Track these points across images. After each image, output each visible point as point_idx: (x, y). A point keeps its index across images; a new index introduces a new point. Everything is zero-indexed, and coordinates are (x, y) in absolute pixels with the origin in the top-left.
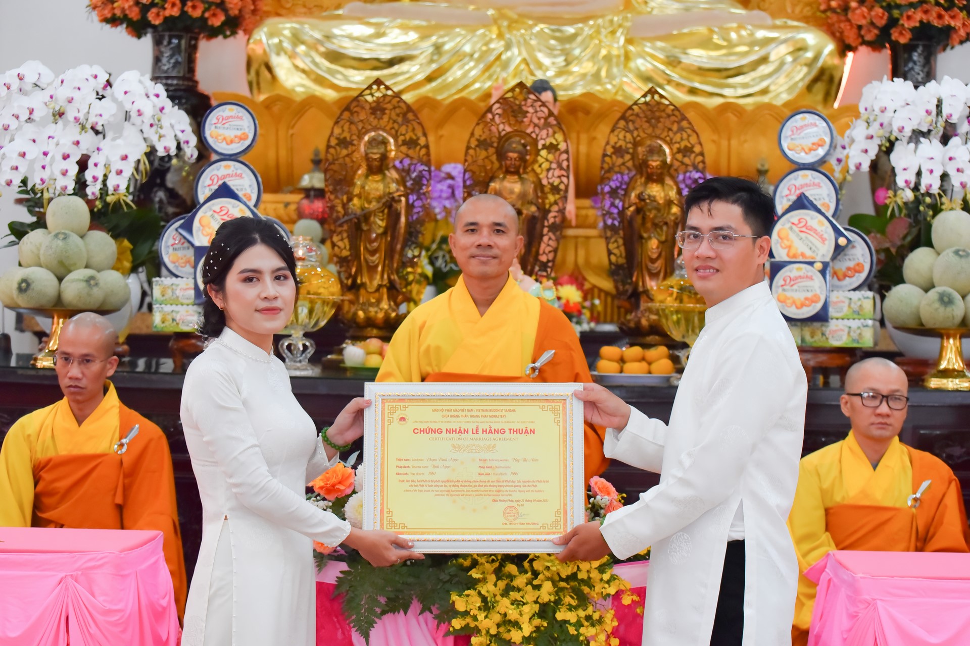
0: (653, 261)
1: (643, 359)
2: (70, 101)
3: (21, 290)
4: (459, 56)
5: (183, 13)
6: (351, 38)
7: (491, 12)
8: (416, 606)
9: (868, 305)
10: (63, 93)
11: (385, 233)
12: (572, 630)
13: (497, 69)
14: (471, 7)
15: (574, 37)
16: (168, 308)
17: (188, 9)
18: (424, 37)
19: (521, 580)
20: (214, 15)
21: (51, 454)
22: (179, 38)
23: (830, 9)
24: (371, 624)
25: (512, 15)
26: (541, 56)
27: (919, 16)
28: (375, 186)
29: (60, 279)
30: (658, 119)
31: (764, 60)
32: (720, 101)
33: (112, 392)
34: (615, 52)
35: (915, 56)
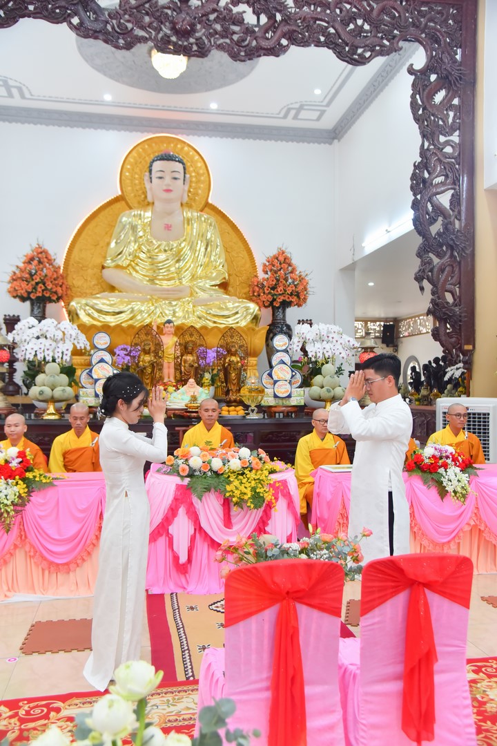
0: (234, 380)
1: (235, 410)
2: (47, 331)
3: (40, 394)
4: (141, 312)
5: (43, 295)
6: (104, 304)
7: (148, 297)
8: (213, 490)
9: (302, 392)
10: (45, 329)
11: (151, 373)
12: (261, 495)
13: (152, 315)
14: (141, 295)
15: (176, 305)
16: (85, 398)
17: (45, 294)
18: (127, 305)
19: (244, 481)
20: (53, 296)
21: (70, 448)
22: (40, 303)
23: (254, 295)
24: (202, 496)
25: (156, 297)
26: (167, 312)
27: (282, 298)
28: (147, 358)
29: (52, 390)
30: (233, 336)
31: (237, 313)
32: (224, 326)
33: (88, 427)
34: (190, 310)
35: (280, 310)
